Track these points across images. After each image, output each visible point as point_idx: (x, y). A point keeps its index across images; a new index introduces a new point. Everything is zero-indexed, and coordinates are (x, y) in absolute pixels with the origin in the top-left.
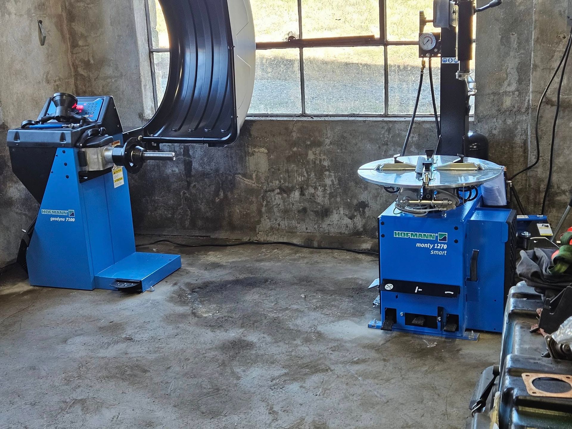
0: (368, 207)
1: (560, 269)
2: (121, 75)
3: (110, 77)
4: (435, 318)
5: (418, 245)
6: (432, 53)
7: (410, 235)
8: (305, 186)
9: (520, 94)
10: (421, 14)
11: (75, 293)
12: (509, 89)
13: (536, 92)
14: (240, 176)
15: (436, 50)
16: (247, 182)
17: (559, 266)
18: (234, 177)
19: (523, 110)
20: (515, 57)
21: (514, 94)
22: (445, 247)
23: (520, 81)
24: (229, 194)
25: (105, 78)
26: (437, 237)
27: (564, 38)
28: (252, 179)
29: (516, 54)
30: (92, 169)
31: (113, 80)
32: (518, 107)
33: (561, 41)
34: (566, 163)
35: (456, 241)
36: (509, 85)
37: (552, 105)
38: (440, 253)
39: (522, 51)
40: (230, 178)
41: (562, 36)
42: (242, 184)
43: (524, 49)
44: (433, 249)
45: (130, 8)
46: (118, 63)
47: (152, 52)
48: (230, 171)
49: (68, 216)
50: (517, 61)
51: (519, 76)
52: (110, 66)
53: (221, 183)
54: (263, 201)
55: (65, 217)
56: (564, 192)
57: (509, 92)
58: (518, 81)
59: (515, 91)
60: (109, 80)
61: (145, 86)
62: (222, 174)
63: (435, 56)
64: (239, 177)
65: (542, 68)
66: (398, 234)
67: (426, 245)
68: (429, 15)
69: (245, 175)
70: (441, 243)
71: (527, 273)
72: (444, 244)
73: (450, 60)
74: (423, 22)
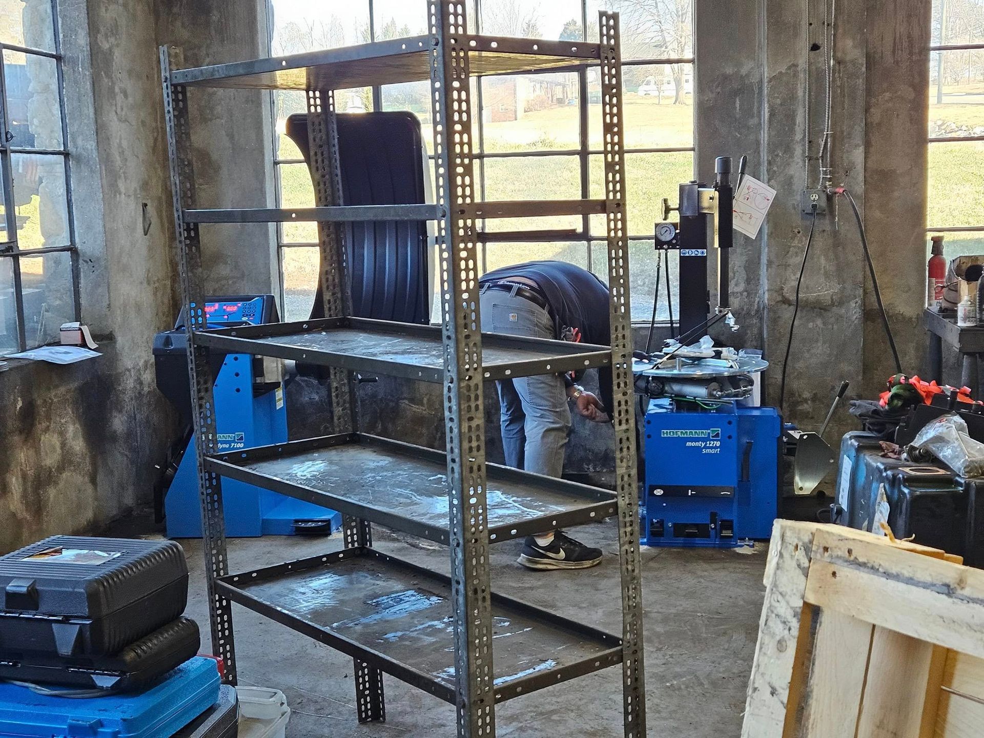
0: (574, 432)
1: (897, 404)
2: (243, 276)
3: (226, 278)
4: (707, 525)
5: (689, 444)
6: (671, 245)
7: (679, 433)
8: (493, 411)
9: (749, 294)
10: (665, 201)
11: (237, 541)
12: (737, 289)
13: (772, 290)
14: (407, 402)
15: (674, 241)
16: (414, 409)
17: (896, 402)
18: (397, 404)
19: (753, 313)
20: (742, 254)
21: (741, 295)
22: (718, 444)
23: (748, 281)
24: (390, 425)
25: (218, 280)
26: (709, 433)
27: (799, 232)
28: (422, 405)
29: (744, 251)
30: (268, 379)
31: (230, 282)
32: (747, 308)
33: (796, 236)
34: (807, 367)
35: (730, 437)
36: (736, 285)
37: (790, 305)
38: (713, 451)
39: (750, 248)
40: (392, 404)
41: (796, 231)
42: (408, 413)
43: (752, 246)
44: (705, 447)
45: (262, 191)
46: (239, 260)
47: (281, 246)
48: (393, 397)
49: (234, 442)
50: (744, 258)
51: (747, 275)
52: (226, 263)
53: (378, 411)
54: (437, 432)
55: (229, 442)
56: (806, 400)
57: (737, 293)
58: (747, 280)
59: (743, 292)
60: (223, 282)
61: (274, 289)
62: (381, 400)
63: (674, 248)
64: (404, 403)
65: (777, 264)
66: (666, 433)
67: (697, 444)
68: (674, 202)
69: (412, 400)
70: (713, 440)
71: (868, 412)
72: (717, 440)
73: (690, 252)
74: (667, 210)
